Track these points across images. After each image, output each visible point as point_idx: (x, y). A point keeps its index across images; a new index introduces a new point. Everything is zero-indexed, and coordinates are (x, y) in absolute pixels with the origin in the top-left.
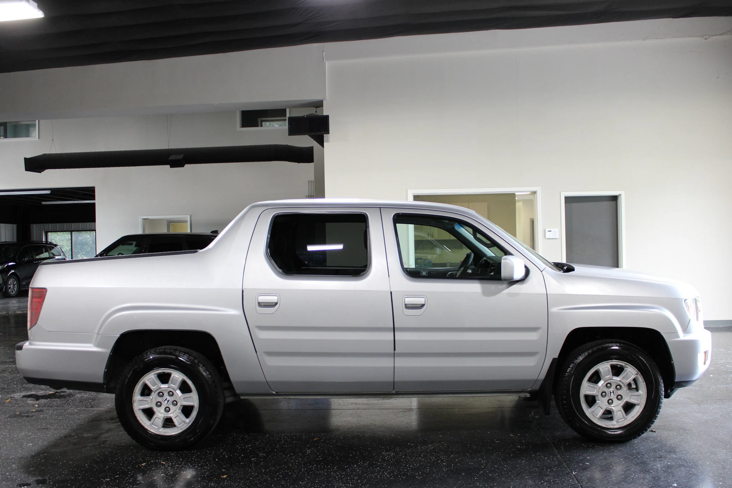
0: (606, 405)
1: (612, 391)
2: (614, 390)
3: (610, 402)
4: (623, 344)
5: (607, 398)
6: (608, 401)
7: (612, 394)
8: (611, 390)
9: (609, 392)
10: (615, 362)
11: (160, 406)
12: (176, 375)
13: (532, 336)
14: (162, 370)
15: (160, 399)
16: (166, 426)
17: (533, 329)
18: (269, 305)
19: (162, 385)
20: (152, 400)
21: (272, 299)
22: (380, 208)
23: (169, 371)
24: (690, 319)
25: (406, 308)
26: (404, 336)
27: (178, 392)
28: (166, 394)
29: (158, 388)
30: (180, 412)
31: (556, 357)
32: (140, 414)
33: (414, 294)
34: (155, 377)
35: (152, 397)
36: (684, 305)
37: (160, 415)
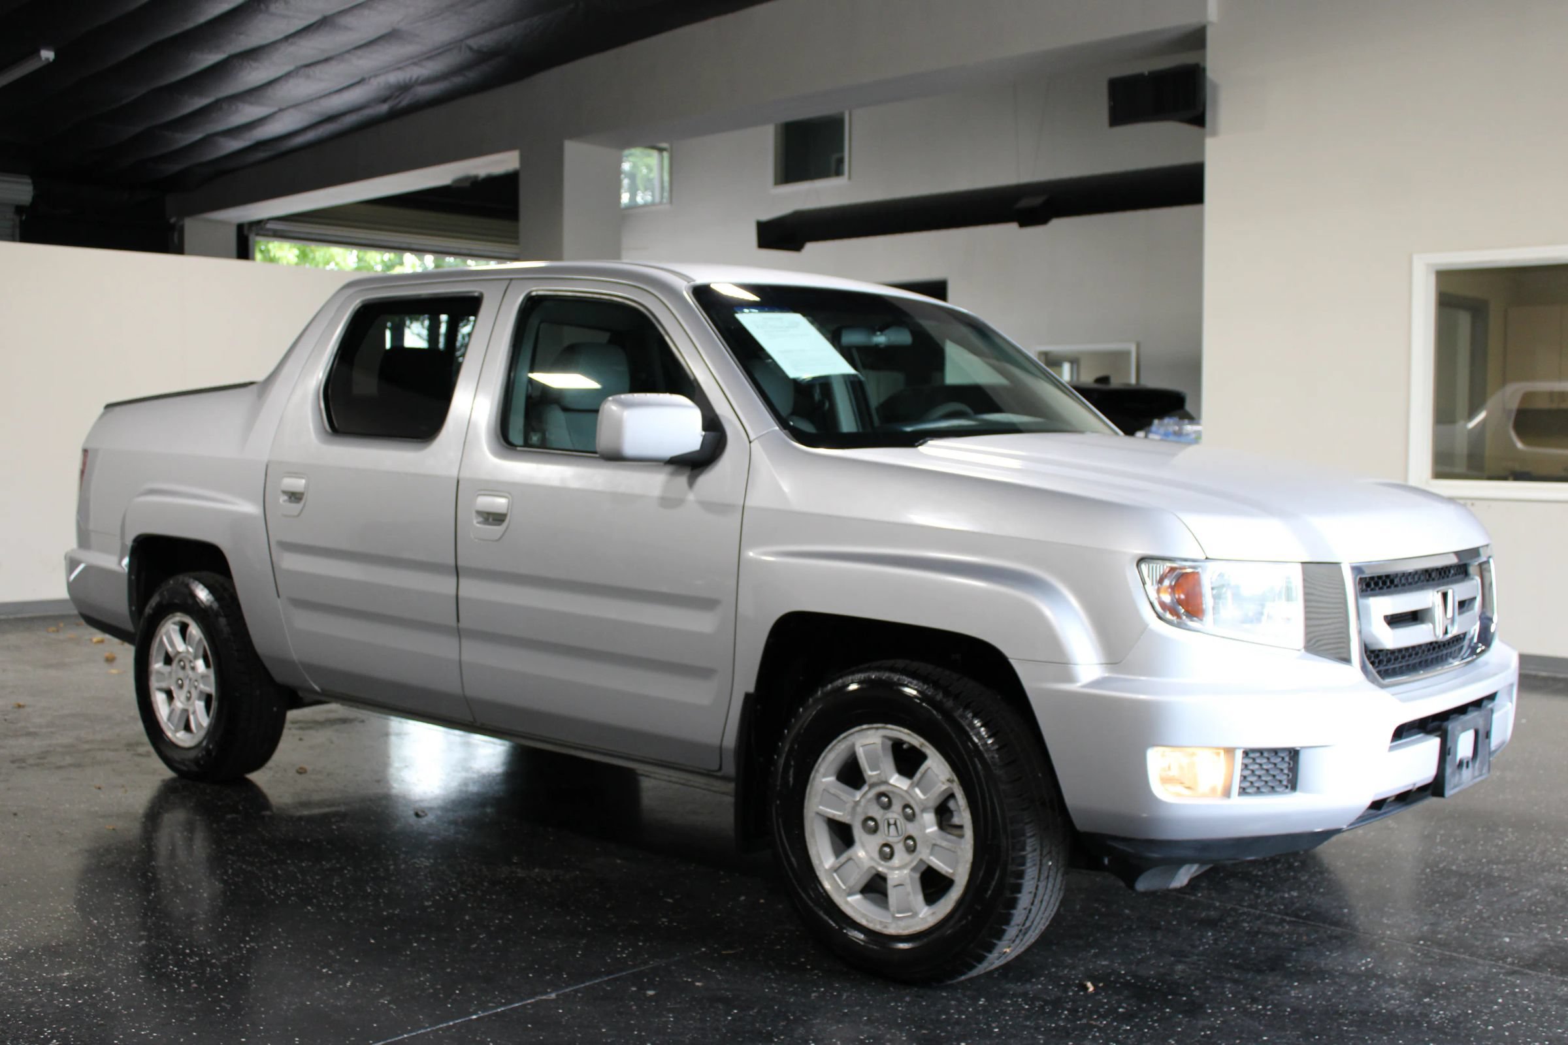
1: (891, 822)
4: (936, 685)
7: (893, 829)
8: (891, 815)
9: (886, 821)
11: (181, 687)
12: (194, 630)
13: (701, 623)
14: (179, 617)
15: (181, 674)
16: (187, 728)
17: (706, 604)
18: (295, 497)
19: (181, 647)
20: (170, 673)
21: (298, 484)
22: (511, 279)
23: (187, 619)
24: (1145, 627)
25: (478, 523)
26: (471, 589)
27: (200, 664)
28: (188, 667)
29: (175, 651)
30: (200, 705)
31: (751, 689)
32: (159, 699)
33: (494, 488)
34: (174, 629)
35: (172, 669)
36: (1132, 573)
37: (179, 704)
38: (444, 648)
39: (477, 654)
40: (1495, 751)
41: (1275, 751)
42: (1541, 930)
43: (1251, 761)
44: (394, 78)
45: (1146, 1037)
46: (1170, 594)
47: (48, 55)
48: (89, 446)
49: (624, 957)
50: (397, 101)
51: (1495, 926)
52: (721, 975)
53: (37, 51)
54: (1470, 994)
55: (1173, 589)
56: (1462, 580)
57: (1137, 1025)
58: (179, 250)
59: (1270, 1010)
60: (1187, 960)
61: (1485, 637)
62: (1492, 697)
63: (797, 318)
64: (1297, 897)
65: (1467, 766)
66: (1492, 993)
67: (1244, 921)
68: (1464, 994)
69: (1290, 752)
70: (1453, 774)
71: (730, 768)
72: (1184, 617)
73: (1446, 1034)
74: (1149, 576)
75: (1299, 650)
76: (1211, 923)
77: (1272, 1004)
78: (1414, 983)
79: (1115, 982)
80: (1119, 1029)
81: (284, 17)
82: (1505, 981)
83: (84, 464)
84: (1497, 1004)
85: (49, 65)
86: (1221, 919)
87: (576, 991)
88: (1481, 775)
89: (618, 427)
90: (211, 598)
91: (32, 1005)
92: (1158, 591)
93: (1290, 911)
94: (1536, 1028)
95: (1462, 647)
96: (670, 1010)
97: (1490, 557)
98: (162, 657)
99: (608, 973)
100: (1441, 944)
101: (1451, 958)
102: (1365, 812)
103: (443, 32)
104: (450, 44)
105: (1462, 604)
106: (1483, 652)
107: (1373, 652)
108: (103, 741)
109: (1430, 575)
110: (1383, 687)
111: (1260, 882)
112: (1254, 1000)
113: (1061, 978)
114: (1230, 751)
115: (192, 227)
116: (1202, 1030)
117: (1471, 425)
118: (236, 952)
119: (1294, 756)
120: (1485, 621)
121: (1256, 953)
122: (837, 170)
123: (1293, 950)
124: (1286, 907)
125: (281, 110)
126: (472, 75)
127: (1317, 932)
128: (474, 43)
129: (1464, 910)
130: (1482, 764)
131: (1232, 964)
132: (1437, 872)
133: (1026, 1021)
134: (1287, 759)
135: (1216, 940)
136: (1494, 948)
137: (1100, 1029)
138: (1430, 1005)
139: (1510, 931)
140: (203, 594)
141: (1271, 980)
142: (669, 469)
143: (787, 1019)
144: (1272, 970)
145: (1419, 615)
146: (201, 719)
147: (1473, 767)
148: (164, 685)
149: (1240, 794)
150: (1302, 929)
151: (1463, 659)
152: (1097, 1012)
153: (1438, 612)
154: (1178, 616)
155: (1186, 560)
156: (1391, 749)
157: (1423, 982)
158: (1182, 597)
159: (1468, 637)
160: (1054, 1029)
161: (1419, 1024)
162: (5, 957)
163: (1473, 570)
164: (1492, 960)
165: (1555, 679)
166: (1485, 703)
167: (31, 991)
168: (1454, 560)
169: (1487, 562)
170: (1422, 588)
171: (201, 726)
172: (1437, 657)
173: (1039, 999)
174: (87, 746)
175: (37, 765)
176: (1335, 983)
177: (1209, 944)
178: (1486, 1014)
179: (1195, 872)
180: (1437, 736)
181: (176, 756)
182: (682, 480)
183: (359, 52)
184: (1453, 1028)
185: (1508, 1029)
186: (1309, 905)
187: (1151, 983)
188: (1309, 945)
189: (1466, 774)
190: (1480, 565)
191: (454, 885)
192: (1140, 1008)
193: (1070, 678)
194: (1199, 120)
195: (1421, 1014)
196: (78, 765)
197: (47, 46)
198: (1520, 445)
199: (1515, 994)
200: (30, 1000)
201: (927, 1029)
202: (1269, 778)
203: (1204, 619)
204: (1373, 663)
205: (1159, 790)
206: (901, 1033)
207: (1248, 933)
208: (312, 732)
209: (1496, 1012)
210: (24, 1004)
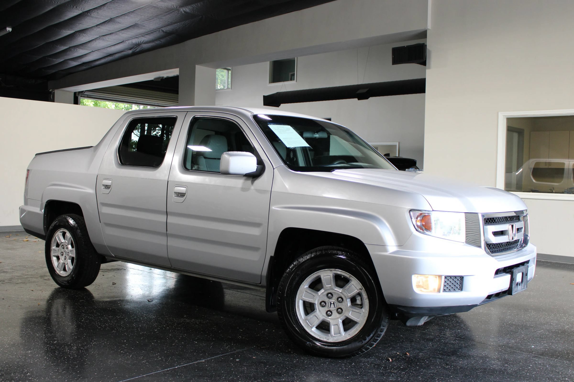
0: (323, 316)
1: (332, 303)
2: (335, 301)
3: (329, 313)
5: (326, 309)
6: (327, 313)
7: (332, 305)
8: (332, 301)
9: (330, 303)
10: (339, 272)
11: (62, 255)
12: (68, 234)
13: (255, 232)
14: (63, 230)
15: (63, 250)
16: (65, 270)
17: (257, 225)
18: (107, 187)
19: (63, 241)
20: (58, 250)
21: (108, 182)
22: (188, 111)
23: (65, 231)
24: (412, 233)
25: (175, 196)
26: (172, 220)
27: (70, 247)
28: (65, 247)
29: (61, 242)
30: (69, 261)
31: (273, 255)
32: (54, 259)
33: (181, 184)
34: (60, 234)
35: (59, 249)
36: (407, 215)
37: (61, 261)
38: (161, 241)
39: (173, 243)
40: (529, 281)
41: (455, 277)
42: (544, 343)
43: (447, 280)
44: (135, 41)
45: (411, 376)
46: (420, 223)
47: (9, 29)
48: (29, 169)
49: (227, 348)
50: (135, 50)
51: (529, 342)
52: (262, 355)
53: (6, 28)
54: (521, 364)
55: (421, 221)
56: (518, 222)
57: (407, 372)
58: (53, 101)
59: (453, 368)
60: (423, 351)
61: (526, 242)
62: (527, 262)
63: (289, 127)
64: (460, 332)
65: (520, 285)
66: (528, 363)
67: (442, 339)
68: (519, 363)
69: (461, 278)
70: (515, 287)
71: (264, 283)
72: (425, 231)
73: (513, 376)
74: (413, 216)
75: (464, 243)
76: (432, 340)
77: (454, 366)
78: (501, 360)
79: (399, 358)
80: (401, 373)
81: (96, 18)
82: (532, 359)
83: (28, 175)
84: (530, 366)
85: (9, 33)
86: (434, 339)
87: (212, 359)
88: (524, 288)
89: (228, 163)
90: (74, 222)
91: (19, 362)
92: (416, 221)
93: (458, 336)
94: (543, 374)
95: (518, 245)
96: (245, 366)
97: (527, 214)
98: (55, 244)
99: (222, 354)
100: (510, 347)
101: (514, 352)
102: (485, 299)
103: (153, 25)
104: (156, 29)
105: (518, 229)
106: (525, 246)
107: (488, 244)
108: (32, 275)
109: (507, 219)
110: (493, 256)
111: (447, 327)
112: (447, 365)
113: (380, 357)
114: (440, 276)
115: (58, 93)
116: (430, 374)
117: (517, 174)
118: (89, 345)
119: (462, 278)
120: (525, 236)
121: (447, 350)
122: (292, 78)
123: (460, 349)
124: (457, 335)
125: (92, 52)
126: (163, 41)
127: (467, 343)
128: (164, 29)
129: (517, 337)
130: (525, 285)
131: (439, 353)
132: (508, 324)
133: (369, 370)
134: (459, 280)
135: (433, 346)
136: (528, 349)
137: (394, 373)
138: (507, 367)
139: (534, 343)
140: (71, 222)
141: (453, 358)
142: (245, 178)
143: (286, 369)
144: (453, 355)
145: (504, 233)
146: (70, 266)
147: (522, 285)
148: (56, 254)
149: (443, 291)
150: (462, 342)
151: (517, 249)
152: (393, 368)
153: (510, 232)
154: (423, 230)
155: (426, 211)
156: (494, 277)
157: (505, 359)
158: (424, 224)
159: (520, 241)
160: (379, 373)
161: (503, 373)
162: (7, 346)
163: (521, 218)
164: (528, 353)
165: (547, 262)
166: (525, 264)
167: (18, 357)
168: (514, 214)
169: (526, 216)
170: (505, 223)
171: (70, 269)
172: (509, 248)
173: (372, 363)
174: (26, 277)
175: (9, 282)
176: (475, 359)
177: (431, 347)
178: (526, 370)
179: (426, 320)
180: (510, 274)
181: (60, 280)
182: (249, 182)
183: (123, 32)
184: (515, 374)
185: (534, 374)
186: (465, 334)
187: (411, 358)
188: (465, 347)
189: (519, 287)
190: (524, 217)
191: (164, 324)
192: (408, 367)
193: (386, 251)
194: (424, 63)
195: (504, 369)
196: (24, 283)
197: (9, 26)
198: (534, 181)
199: (536, 363)
200: (18, 360)
201: (335, 373)
202: (453, 286)
203: (432, 231)
204: (488, 248)
205: (416, 290)
206: (326, 374)
207: (444, 343)
208: (107, 273)
209: (530, 369)
210: (16, 362)
